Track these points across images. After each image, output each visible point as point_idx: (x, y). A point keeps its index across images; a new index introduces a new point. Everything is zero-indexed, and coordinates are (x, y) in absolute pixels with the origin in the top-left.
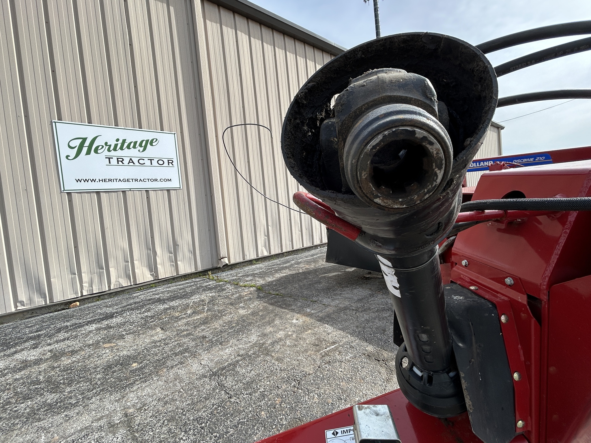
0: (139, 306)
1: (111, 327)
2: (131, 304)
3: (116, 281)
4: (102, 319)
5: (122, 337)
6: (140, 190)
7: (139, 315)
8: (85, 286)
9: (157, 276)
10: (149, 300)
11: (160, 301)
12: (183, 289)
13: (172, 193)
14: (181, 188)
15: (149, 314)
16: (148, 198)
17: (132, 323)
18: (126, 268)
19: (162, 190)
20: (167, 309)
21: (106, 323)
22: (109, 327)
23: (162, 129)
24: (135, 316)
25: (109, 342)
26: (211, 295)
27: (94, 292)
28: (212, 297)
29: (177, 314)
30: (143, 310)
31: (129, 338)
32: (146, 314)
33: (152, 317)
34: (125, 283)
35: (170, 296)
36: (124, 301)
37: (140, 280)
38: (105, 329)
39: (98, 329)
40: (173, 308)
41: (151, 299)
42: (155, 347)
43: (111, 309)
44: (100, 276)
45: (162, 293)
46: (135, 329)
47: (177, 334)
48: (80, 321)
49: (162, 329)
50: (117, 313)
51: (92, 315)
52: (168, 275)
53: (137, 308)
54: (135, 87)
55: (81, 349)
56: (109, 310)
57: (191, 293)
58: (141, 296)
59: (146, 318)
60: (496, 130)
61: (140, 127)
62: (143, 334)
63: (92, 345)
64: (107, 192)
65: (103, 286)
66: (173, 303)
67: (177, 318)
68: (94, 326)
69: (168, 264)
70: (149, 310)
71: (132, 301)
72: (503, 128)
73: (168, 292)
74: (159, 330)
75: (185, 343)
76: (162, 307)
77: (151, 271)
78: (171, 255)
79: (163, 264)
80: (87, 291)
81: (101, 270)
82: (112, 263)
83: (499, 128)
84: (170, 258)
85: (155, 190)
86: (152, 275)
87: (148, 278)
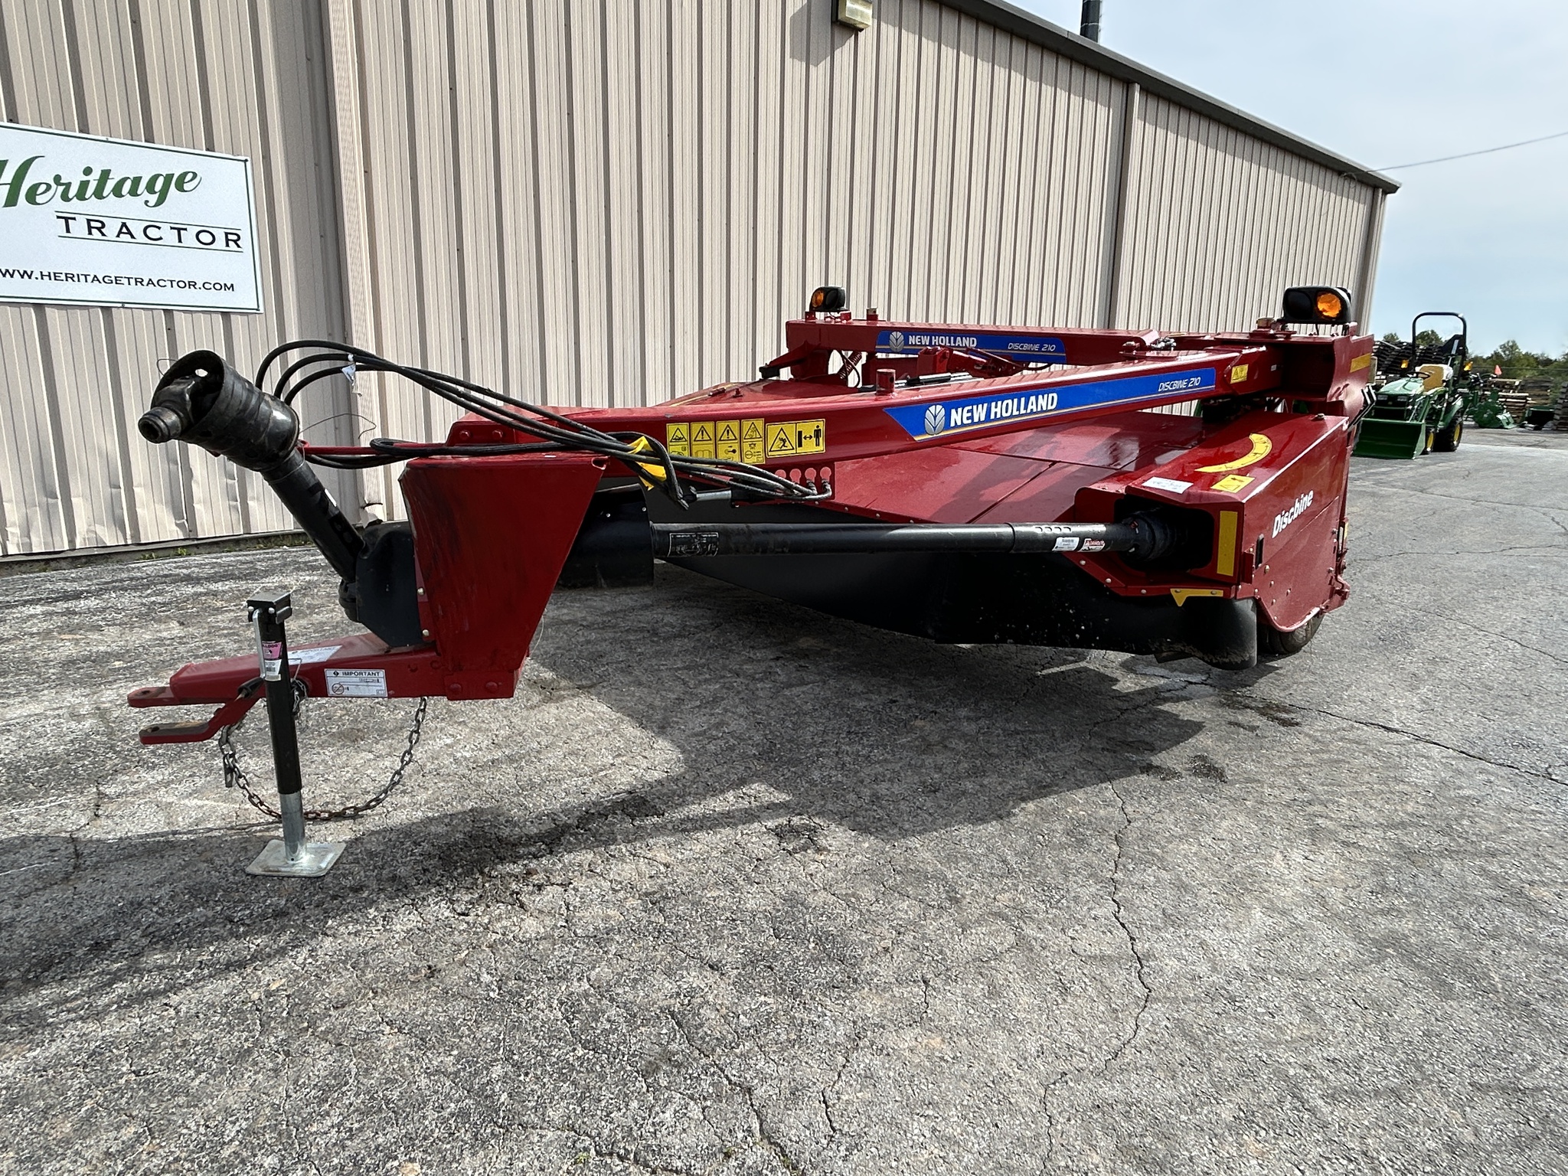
0: (139, 585)
1: (75, 613)
2: (122, 581)
3: (88, 531)
4: (56, 600)
5: (98, 629)
6: (148, 308)
7: (137, 600)
8: (12, 533)
9: (193, 529)
10: (166, 576)
11: (189, 579)
12: (252, 562)
13: (237, 321)
14: (262, 310)
15: (160, 599)
16: (171, 329)
17: (118, 611)
18: (113, 504)
19: (208, 311)
20: (201, 594)
21: (66, 606)
22: (70, 612)
23: (210, 147)
24: (129, 600)
25: (70, 632)
26: (308, 578)
27: (35, 551)
28: (309, 582)
29: (219, 604)
30: (149, 591)
31: (114, 631)
32: (153, 599)
33: (164, 604)
34: (111, 538)
35: (216, 573)
36: (106, 573)
37: (148, 535)
38: (63, 614)
39: (48, 615)
40: (215, 594)
41: (171, 575)
42: (159, 645)
43: (75, 585)
44: (49, 515)
45: (199, 566)
46: (126, 620)
47: (209, 633)
48: (8, 599)
49: (182, 624)
50: (88, 592)
51: (33, 591)
52: (223, 531)
53: (135, 589)
54: (133, 22)
55: (16, 637)
56: (70, 587)
57: (266, 571)
58: (149, 568)
59: (151, 607)
60: (1367, 193)
61: (150, 138)
62: (141, 628)
63: (38, 634)
64: (63, 306)
65: (57, 538)
66: (219, 586)
67: (217, 609)
68: (39, 609)
69: (222, 504)
70: (161, 593)
71: (124, 575)
72: (1391, 188)
73: (213, 565)
74: (174, 624)
75: (219, 645)
76: (190, 590)
77: (177, 515)
78: (230, 482)
79: (210, 503)
80: (18, 545)
81: (50, 500)
82: (77, 487)
83: (1378, 188)
84: (228, 489)
85: (190, 311)
86: (180, 526)
87: (170, 531)
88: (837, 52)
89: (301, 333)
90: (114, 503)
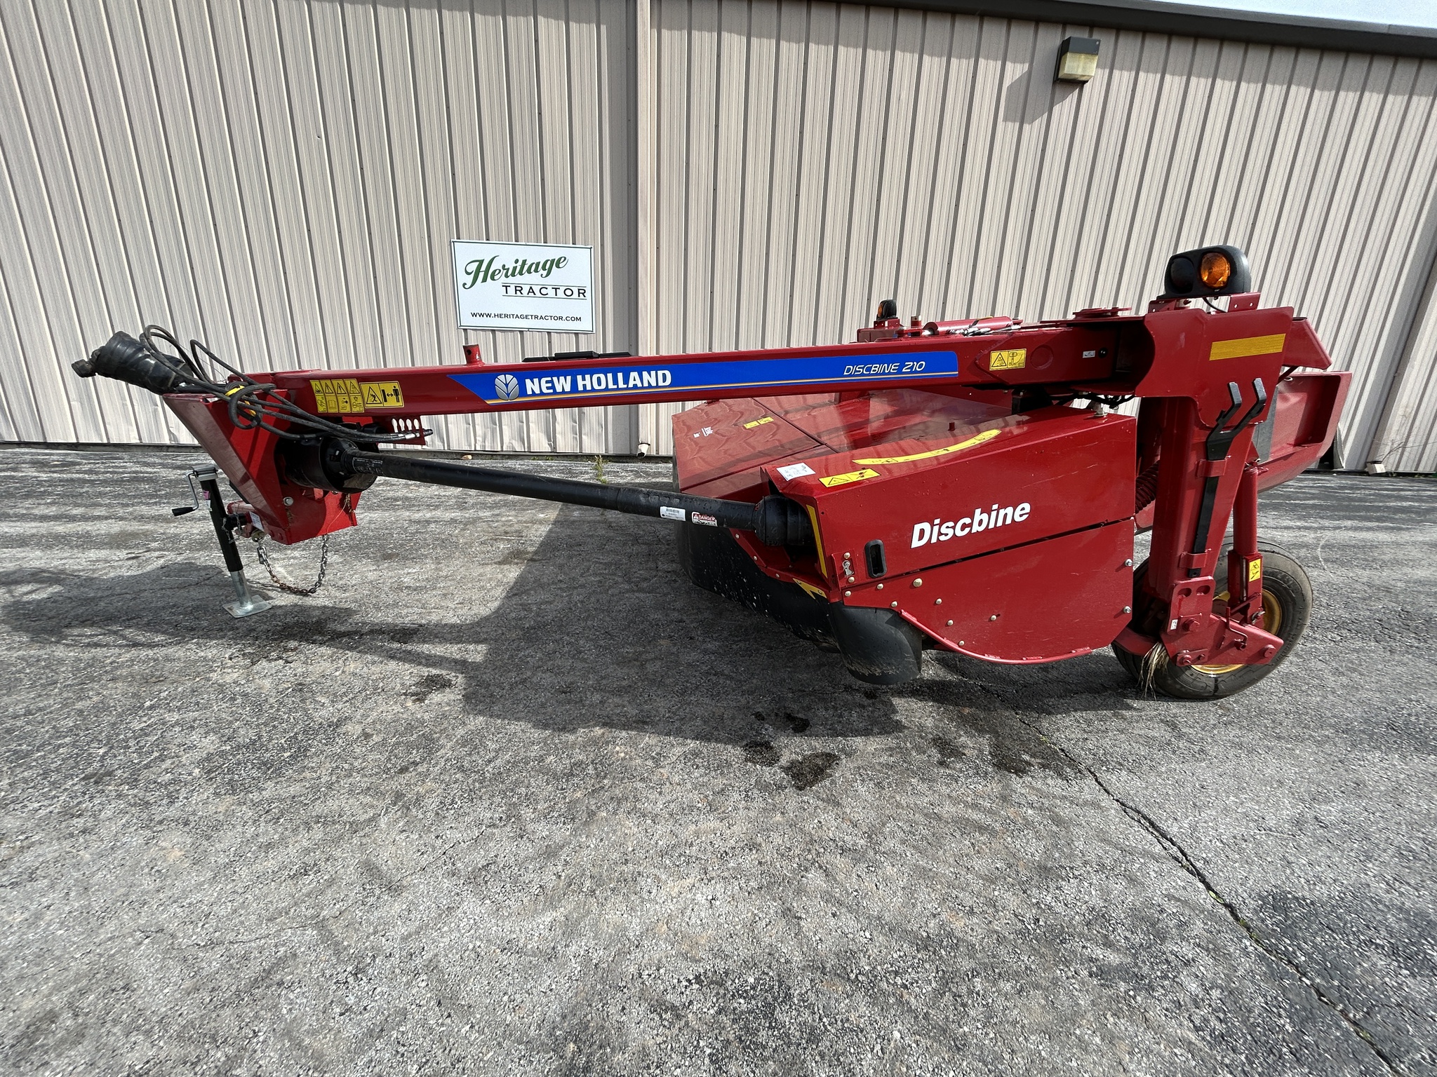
3: (509, 442)
6: (540, 331)
8: (478, 439)
9: (555, 448)
13: (582, 338)
14: (595, 332)
16: (550, 341)
19: (568, 332)
23: (574, 243)
27: (488, 449)
34: (518, 448)
37: (535, 448)
44: (493, 432)
52: (569, 450)
64: (503, 331)
65: (495, 444)
69: (570, 435)
77: (549, 440)
78: (574, 424)
79: (564, 434)
80: (481, 446)
81: (494, 426)
82: (505, 420)
84: (573, 427)
85: (560, 332)
86: (550, 445)
87: (545, 447)
88: (1056, 109)
89: (614, 347)
90: (521, 429)
